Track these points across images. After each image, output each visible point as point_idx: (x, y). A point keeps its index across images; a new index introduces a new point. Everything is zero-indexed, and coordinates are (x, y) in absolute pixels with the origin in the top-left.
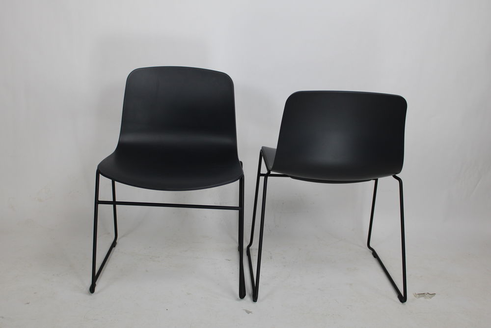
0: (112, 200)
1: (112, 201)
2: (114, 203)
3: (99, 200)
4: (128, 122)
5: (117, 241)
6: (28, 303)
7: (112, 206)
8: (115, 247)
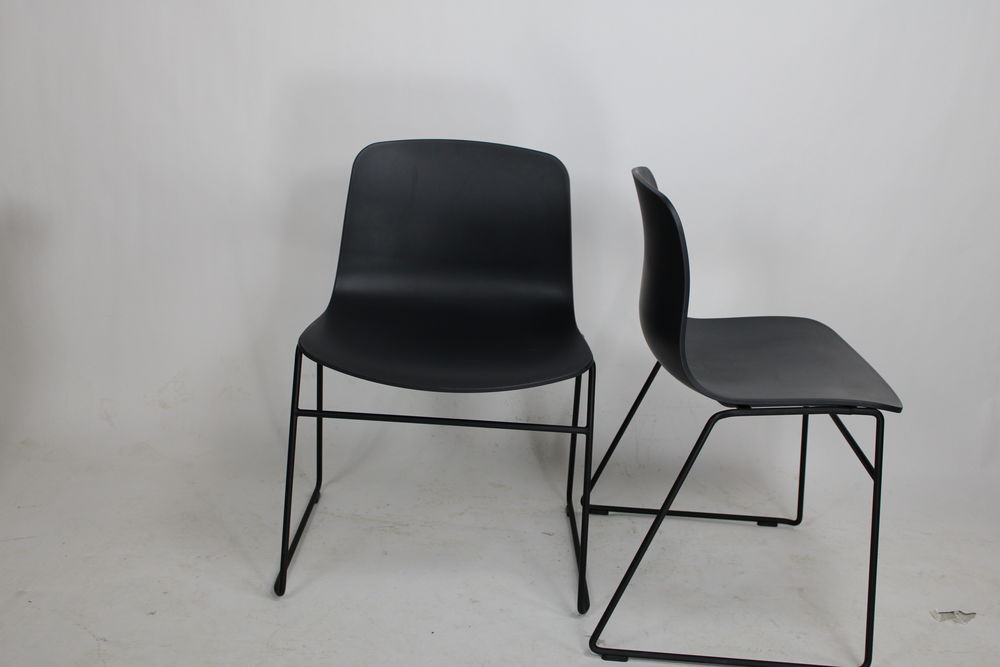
0: (314, 407)
1: (316, 409)
2: (320, 414)
3: (300, 407)
4: (353, 252)
5: (321, 491)
6: (153, 614)
7: (314, 420)
8: (317, 502)
